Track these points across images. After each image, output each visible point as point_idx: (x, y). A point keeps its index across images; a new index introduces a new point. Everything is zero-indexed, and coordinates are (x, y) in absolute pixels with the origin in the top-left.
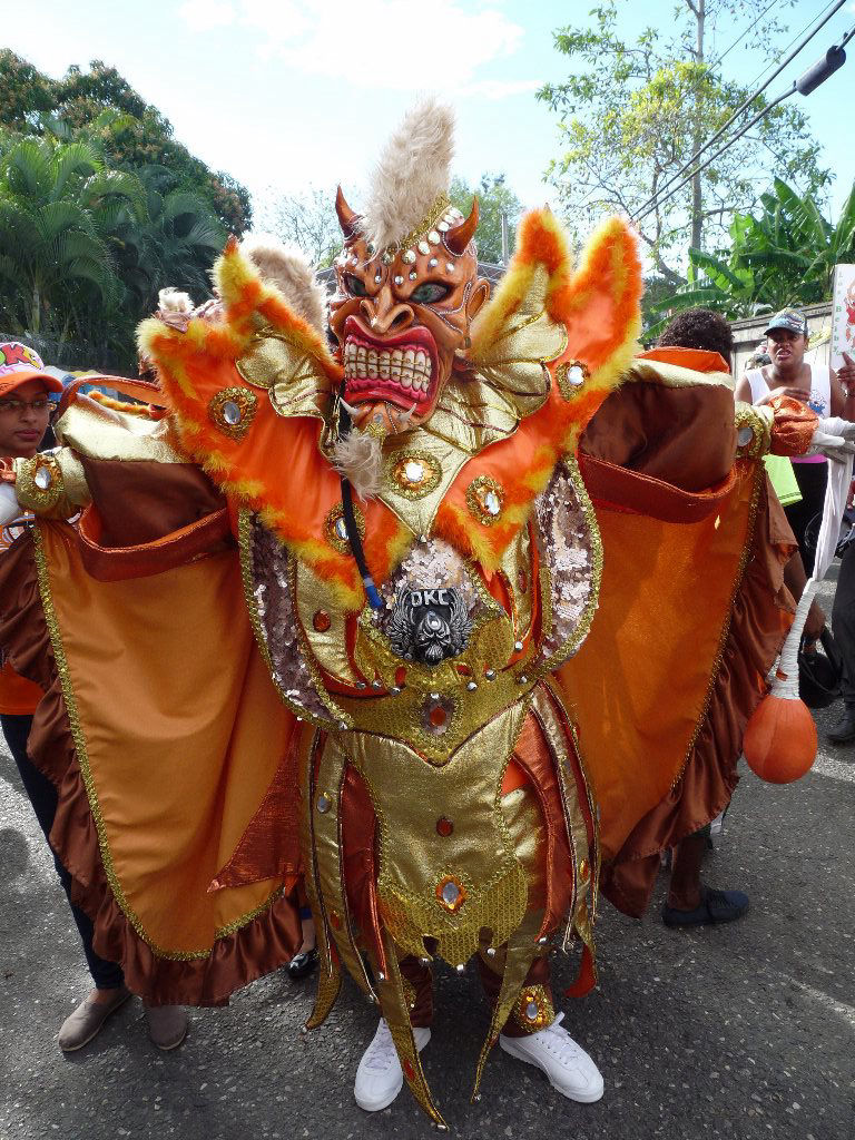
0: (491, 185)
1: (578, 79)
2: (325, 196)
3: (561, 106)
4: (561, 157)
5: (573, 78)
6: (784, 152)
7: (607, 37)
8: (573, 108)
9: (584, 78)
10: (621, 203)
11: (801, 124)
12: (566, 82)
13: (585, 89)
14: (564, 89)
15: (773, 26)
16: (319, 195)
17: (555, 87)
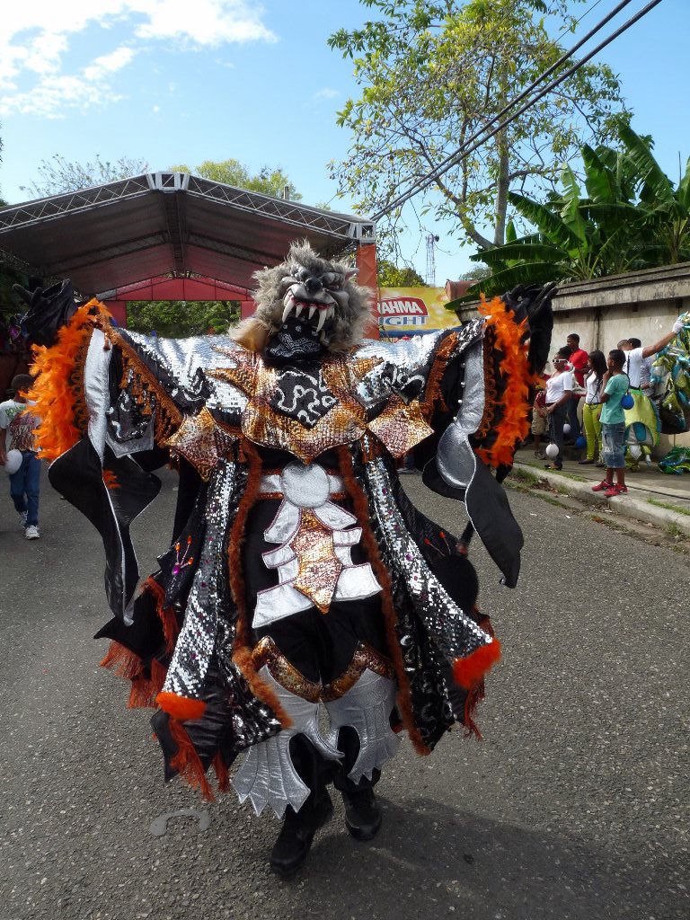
0: (269, 179)
2: (111, 168)
3: (360, 55)
4: (358, 97)
5: (369, 25)
6: (598, 113)
8: (369, 55)
9: (380, 26)
10: (425, 155)
11: (615, 85)
12: (363, 28)
13: (379, 38)
14: (358, 36)
16: (105, 166)
17: (350, 33)
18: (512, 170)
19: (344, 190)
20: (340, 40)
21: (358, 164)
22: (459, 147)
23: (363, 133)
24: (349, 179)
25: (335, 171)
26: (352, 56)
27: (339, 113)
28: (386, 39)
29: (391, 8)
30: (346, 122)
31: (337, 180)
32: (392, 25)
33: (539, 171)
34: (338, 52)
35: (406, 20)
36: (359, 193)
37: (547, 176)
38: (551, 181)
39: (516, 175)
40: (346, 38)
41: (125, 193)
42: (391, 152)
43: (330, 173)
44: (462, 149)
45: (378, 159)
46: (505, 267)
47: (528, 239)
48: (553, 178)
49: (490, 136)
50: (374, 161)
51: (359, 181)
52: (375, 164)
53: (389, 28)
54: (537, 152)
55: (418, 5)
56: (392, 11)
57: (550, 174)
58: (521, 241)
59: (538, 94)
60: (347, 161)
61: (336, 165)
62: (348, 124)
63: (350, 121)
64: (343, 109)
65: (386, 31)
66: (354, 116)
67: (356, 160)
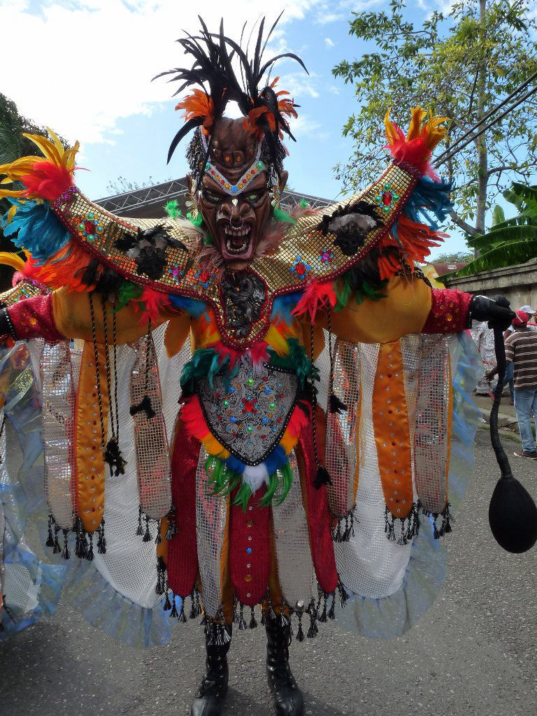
1: (371, 58)
3: (356, 79)
5: (366, 56)
7: (397, 19)
8: (367, 81)
9: (376, 57)
12: (360, 59)
13: (373, 65)
14: (357, 66)
15: (532, 23)
17: (350, 63)
18: (489, 168)
19: (347, 188)
20: (342, 70)
21: (359, 166)
22: (445, 149)
23: (364, 141)
24: (351, 179)
25: (340, 173)
26: (352, 81)
27: (344, 126)
28: (381, 67)
29: (384, 43)
30: (349, 132)
31: (341, 180)
32: (384, 56)
33: (514, 167)
34: (341, 78)
35: (396, 51)
36: (361, 190)
37: (520, 171)
38: (524, 175)
39: (493, 171)
40: (348, 67)
41: (170, 193)
42: (387, 156)
43: (336, 174)
44: (448, 151)
45: (375, 162)
46: (491, 248)
47: (512, 222)
48: (526, 173)
49: (471, 141)
50: (373, 164)
51: (360, 180)
52: (373, 166)
53: (382, 58)
54: (511, 152)
55: (407, 39)
56: (386, 45)
57: (523, 169)
58: (505, 224)
59: (516, 102)
60: (350, 164)
61: (341, 168)
62: (352, 134)
63: (353, 131)
64: (347, 123)
65: (380, 61)
66: (356, 128)
67: (358, 163)
